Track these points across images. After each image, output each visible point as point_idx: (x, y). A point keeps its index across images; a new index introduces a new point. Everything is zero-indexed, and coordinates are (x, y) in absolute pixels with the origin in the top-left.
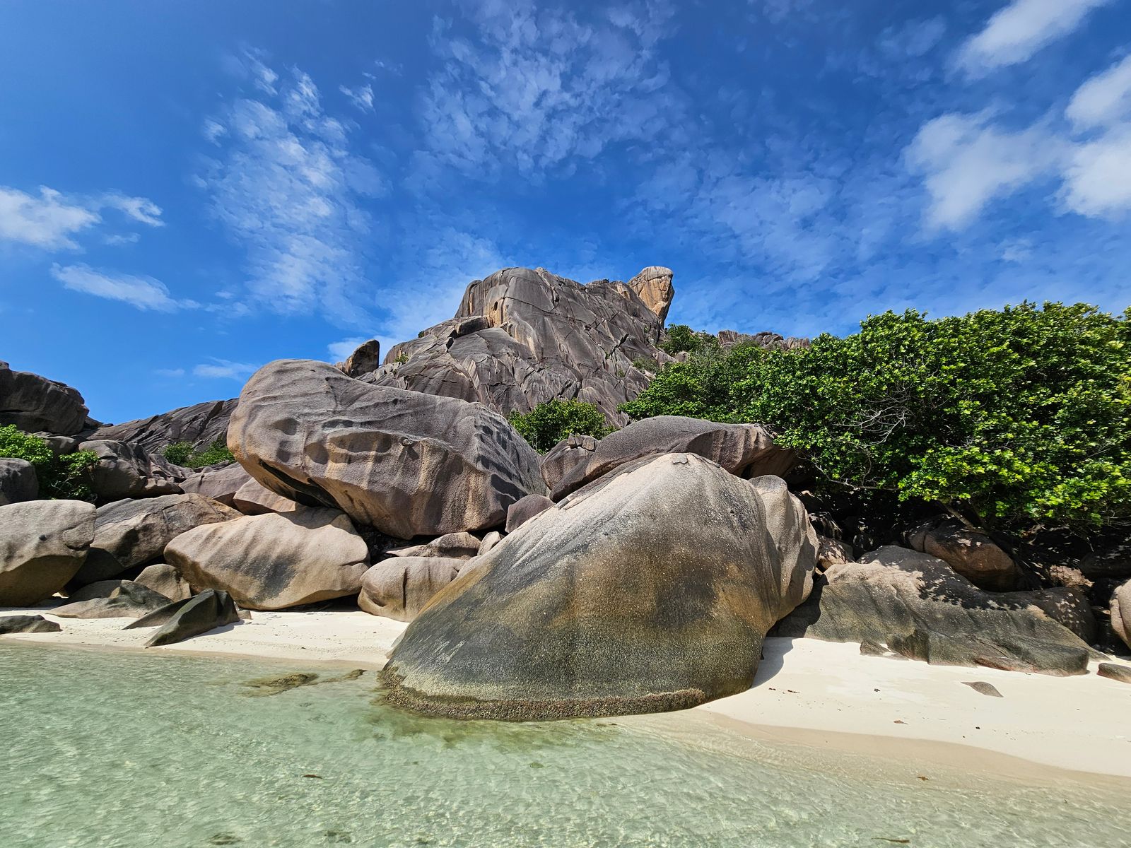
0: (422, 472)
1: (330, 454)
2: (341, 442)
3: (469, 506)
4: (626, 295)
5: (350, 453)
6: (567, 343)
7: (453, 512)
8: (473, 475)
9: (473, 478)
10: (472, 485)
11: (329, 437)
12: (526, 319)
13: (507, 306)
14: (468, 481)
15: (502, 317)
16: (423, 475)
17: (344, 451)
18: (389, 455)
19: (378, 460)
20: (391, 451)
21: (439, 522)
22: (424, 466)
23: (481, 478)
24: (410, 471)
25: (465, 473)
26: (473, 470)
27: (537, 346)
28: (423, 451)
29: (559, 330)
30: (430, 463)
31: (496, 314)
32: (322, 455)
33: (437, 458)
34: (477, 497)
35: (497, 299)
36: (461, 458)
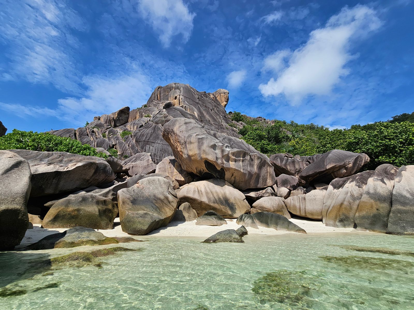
0: (255, 166)
1: (230, 159)
2: (233, 154)
3: (268, 178)
4: (214, 99)
5: (236, 158)
6: (208, 115)
7: (263, 180)
8: (269, 167)
9: (268, 168)
10: (269, 171)
11: (230, 152)
12: (192, 105)
13: (182, 99)
14: (267, 169)
15: (179, 103)
16: (255, 167)
17: (234, 157)
18: (245, 159)
19: (243, 161)
20: (246, 158)
21: (258, 184)
22: (256, 164)
23: (271, 168)
24: (252, 165)
25: (266, 166)
26: (269, 165)
27: (198, 116)
28: (255, 158)
29: (204, 110)
30: (257, 162)
31: (176, 101)
32: (228, 159)
33: (259, 160)
34: (270, 175)
35: (176, 95)
36: (266, 161)
